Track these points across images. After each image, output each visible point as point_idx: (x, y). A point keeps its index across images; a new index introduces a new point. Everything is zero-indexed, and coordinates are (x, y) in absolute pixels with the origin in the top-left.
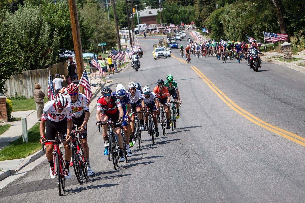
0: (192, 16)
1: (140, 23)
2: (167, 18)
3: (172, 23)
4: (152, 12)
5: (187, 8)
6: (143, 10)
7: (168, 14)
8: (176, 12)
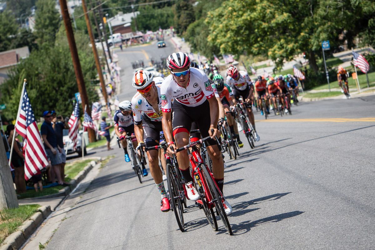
0: (170, 20)
1: (114, 33)
2: (143, 24)
3: (150, 30)
4: (125, 19)
5: (163, 10)
6: (114, 18)
7: (144, 20)
8: (152, 17)
